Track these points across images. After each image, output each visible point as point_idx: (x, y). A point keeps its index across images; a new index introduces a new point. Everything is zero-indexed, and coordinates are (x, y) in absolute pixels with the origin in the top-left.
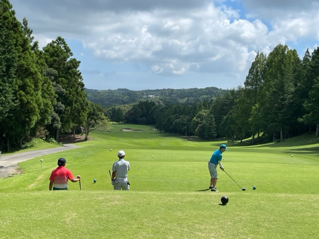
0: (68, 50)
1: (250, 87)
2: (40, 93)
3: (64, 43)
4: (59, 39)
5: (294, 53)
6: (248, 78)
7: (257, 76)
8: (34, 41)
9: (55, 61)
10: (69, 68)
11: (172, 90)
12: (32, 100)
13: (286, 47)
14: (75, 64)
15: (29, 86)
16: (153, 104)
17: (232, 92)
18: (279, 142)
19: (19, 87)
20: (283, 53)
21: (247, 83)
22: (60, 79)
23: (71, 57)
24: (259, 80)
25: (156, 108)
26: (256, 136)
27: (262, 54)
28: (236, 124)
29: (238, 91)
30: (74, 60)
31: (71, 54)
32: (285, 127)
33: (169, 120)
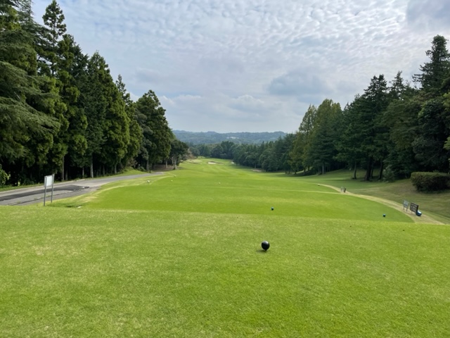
0: (157, 101)
1: (303, 132)
2: (128, 133)
3: (154, 95)
4: (151, 91)
5: (338, 105)
6: (301, 124)
7: (309, 123)
8: (127, 92)
9: (146, 108)
10: (157, 114)
11: (249, 133)
12: (120, 138)
13: (331, 101)
14: (162, 111)
15: (117, 128)
16: (232, 143)
17: (291, 136)
18: (321, 174)
19: (109, 127)
20: (329, 105)
21: (301, 129)
22: (149, 122)
23: (159, 106)
24: (311, 126)
25: (234, 147)
26: (307, 170)
27: (313, 106)
28: (291, 160)
29: (296, 135)
30: (161, 108)
31: (160, 104)
32: (326, 163)
33: (243, 156)
